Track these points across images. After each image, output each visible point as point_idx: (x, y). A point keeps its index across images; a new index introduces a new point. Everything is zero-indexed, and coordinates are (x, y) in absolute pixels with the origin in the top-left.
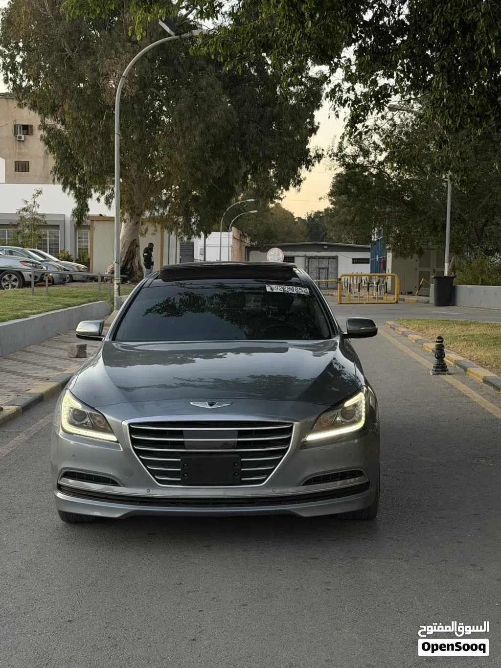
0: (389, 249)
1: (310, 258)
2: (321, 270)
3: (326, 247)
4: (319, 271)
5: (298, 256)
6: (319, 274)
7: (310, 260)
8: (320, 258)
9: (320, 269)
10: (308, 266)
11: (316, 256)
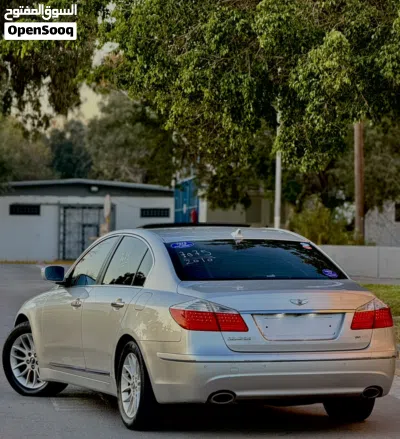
0: (203, 196)
1: (66, 207)
2: (86, 229)
3: (94, 189)
4: (83, 231)
5: (47, 204)
6: (83, 234)
7: (68, 211)
8: (84, 207)
9: (84, 226)
10: (64, 221)
11: (78, 204)
